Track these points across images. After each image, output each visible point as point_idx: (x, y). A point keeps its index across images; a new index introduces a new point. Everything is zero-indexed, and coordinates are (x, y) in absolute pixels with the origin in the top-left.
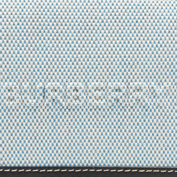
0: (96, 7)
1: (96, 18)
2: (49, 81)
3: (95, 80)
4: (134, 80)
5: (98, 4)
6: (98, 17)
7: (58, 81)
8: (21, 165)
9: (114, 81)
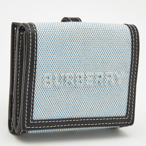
0: (89, 31)
1: (90, 37)
2: (67, 72)
3: (89, 71)
4: (107, 71)
5: (90, 30)
6: (91, 37)
7: (71, 72)
8: (50, 119)
9: (98, 72)
